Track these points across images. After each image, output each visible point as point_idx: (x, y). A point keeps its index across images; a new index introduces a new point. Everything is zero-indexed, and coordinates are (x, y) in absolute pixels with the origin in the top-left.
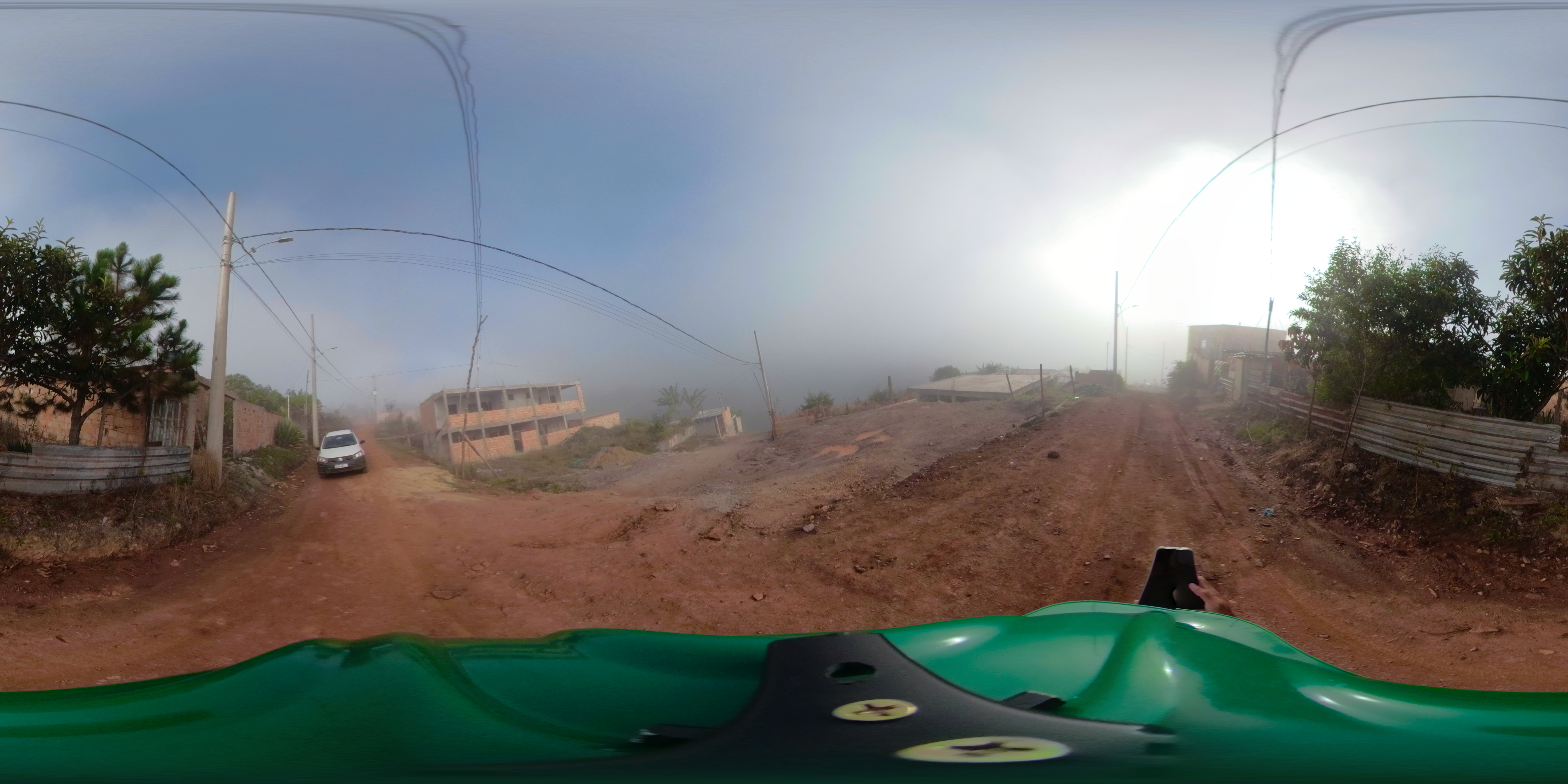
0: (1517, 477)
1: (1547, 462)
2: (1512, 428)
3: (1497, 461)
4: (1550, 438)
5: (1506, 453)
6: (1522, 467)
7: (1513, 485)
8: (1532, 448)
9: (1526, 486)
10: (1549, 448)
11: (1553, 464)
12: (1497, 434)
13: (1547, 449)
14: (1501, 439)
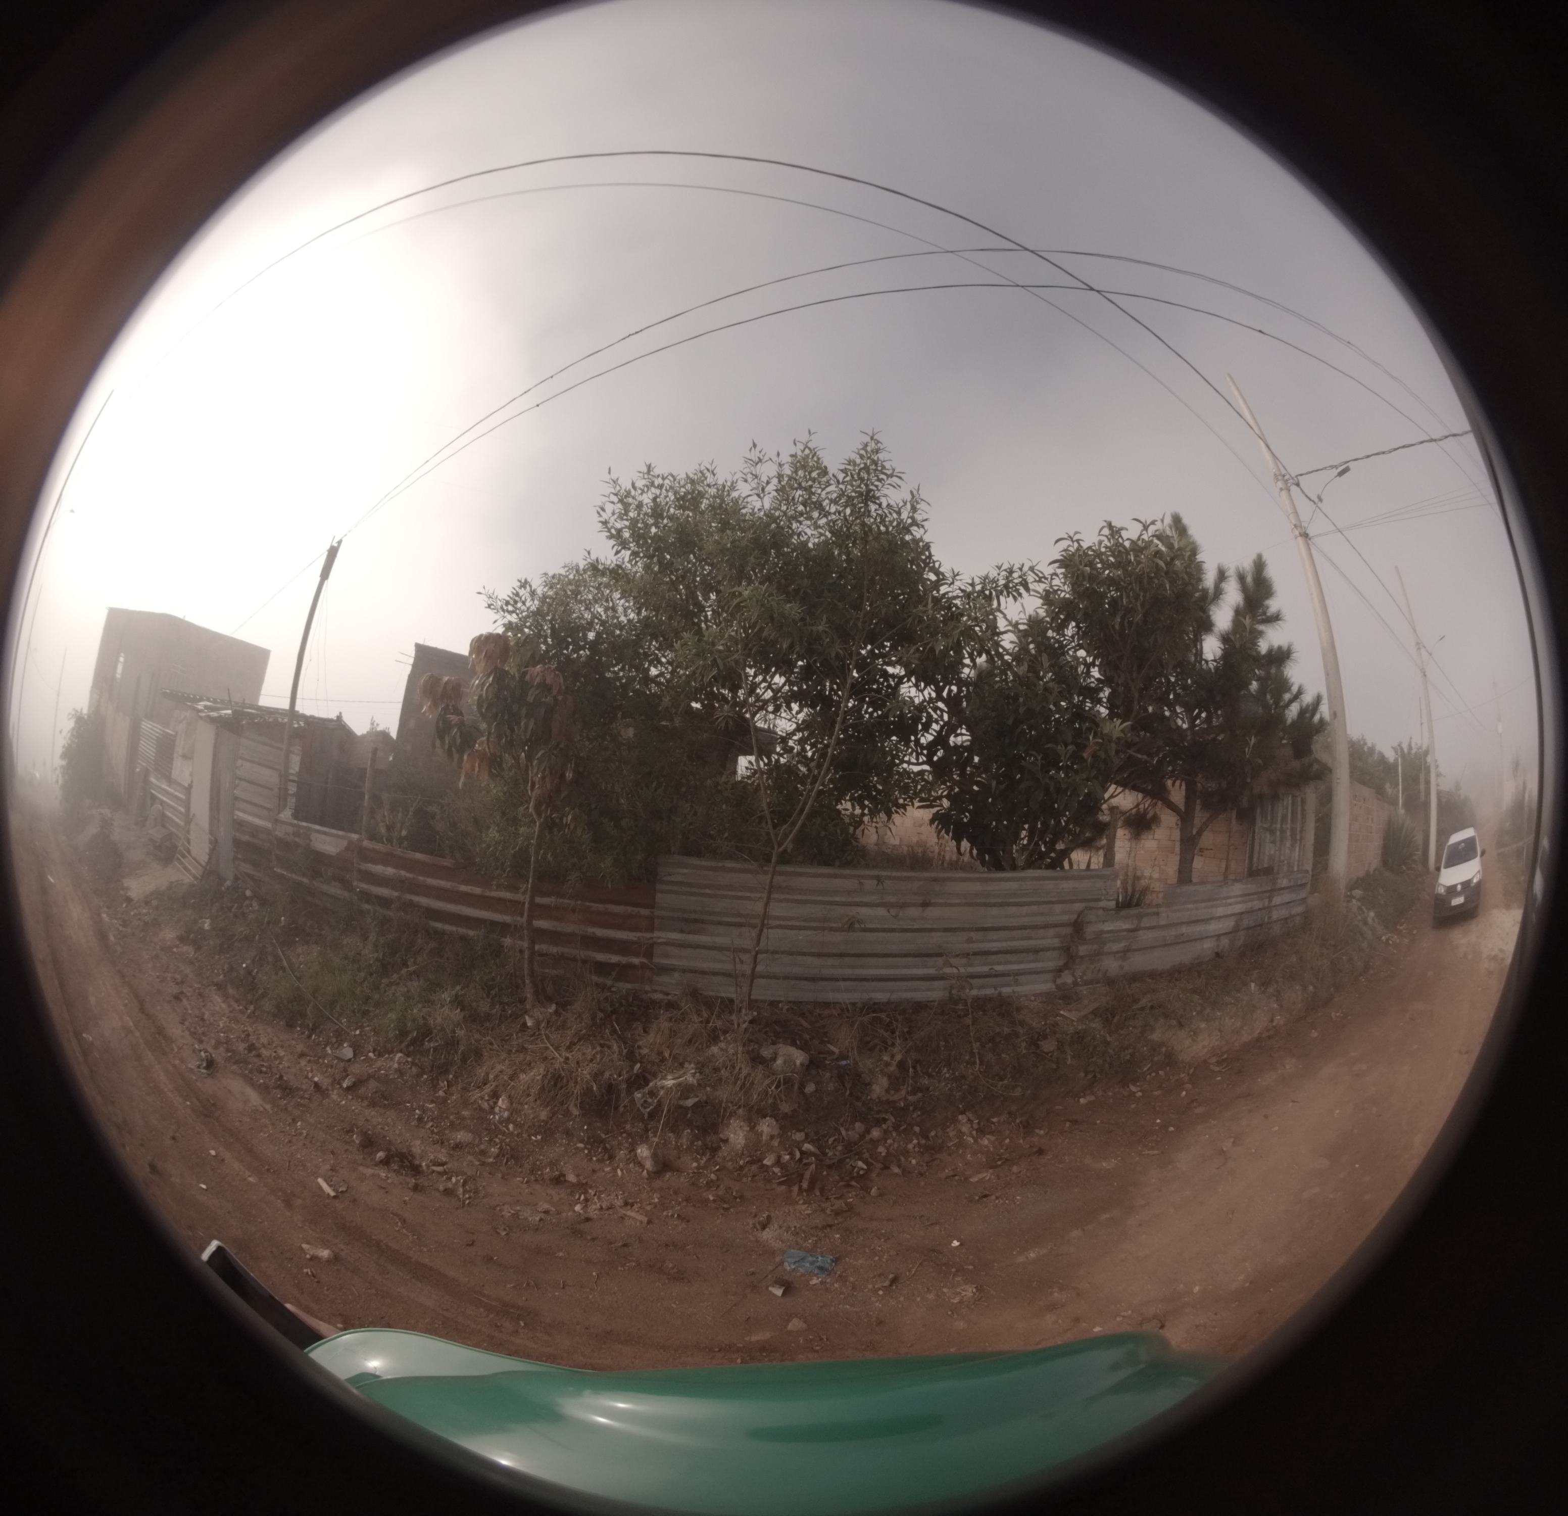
0: (1059, 971)
1: (1101, 934)
3: (1026, 951)
4: (1104, 892)
5: (1041, 932)
6: (1065, 952)
7: (1051, 987)
8: (1081, 913)
9: (1071, 983)
10: (1103, 908)
11: (1108, 936)
12: (1028, 901)
13: (1101, 912)
14: (1034, 908)
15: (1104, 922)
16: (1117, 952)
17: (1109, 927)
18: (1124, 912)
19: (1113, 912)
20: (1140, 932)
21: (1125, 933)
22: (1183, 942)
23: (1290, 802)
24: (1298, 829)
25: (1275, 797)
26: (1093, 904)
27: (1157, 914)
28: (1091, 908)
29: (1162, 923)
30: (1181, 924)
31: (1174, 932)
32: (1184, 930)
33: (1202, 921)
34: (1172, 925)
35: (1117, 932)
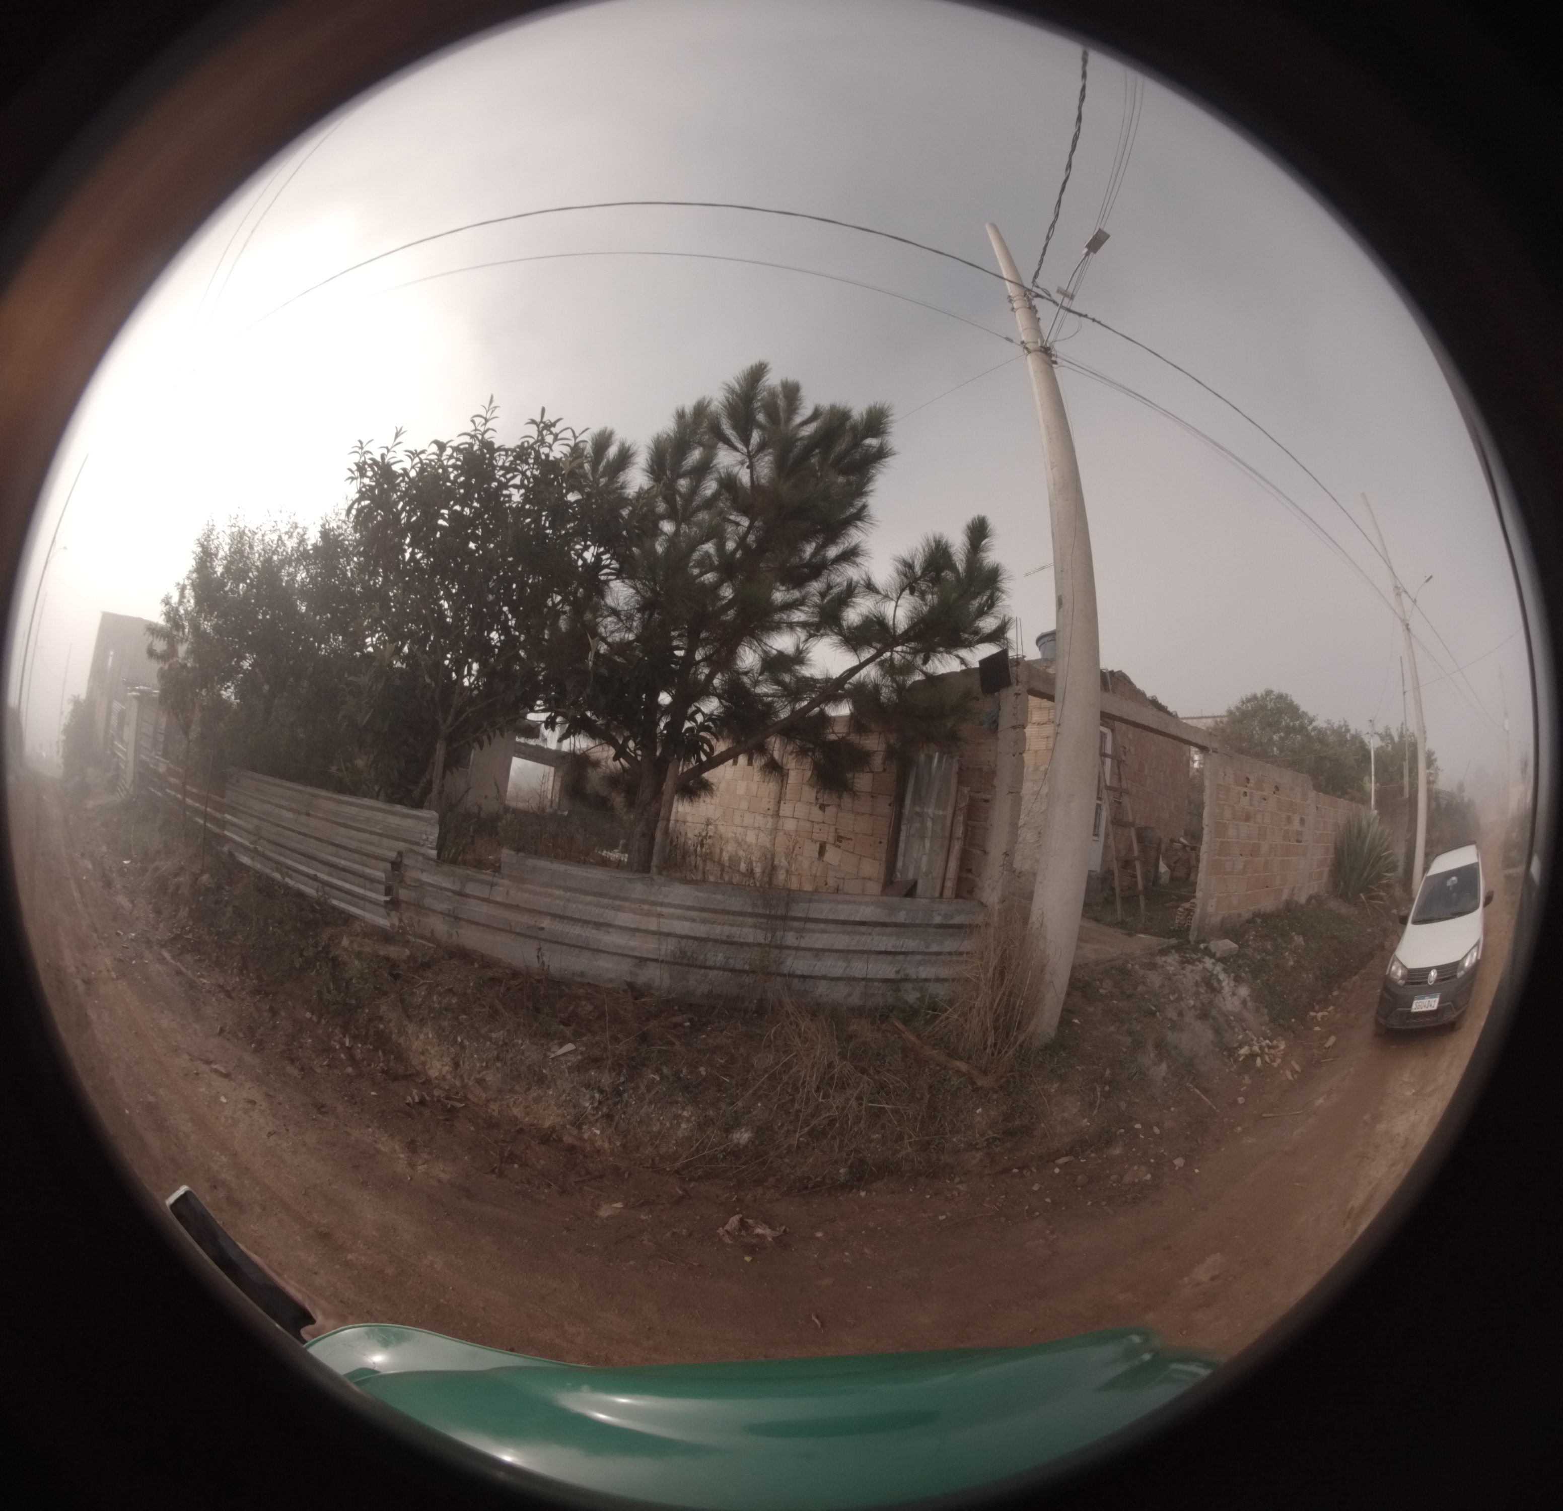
0: (388, 909)
1: (421, 885)
2: (379, 816)
4: (424, 837)
5: (373, 861)
6: (388, 891)
7: (382, 922)
8: (400, 854)
9: (400, 927)
10: (423, 855)
11: (430, 889)
12: (362, 826)
13: (420, 858)
14: (367, 836)
15: (422, 871)
16: (442, 913)
17: (427, 878)
18: (446, 868)
19: (434, 864)
21: (450, 894)
26: (415, 848)
27: (492, 885)
28: (412, 851)
29: (499, 899)
30: (540, 913)
31: (525, 919)
32: (546, 923)
33: (586, 922)
34: (516, 908)
35: (441, 888)
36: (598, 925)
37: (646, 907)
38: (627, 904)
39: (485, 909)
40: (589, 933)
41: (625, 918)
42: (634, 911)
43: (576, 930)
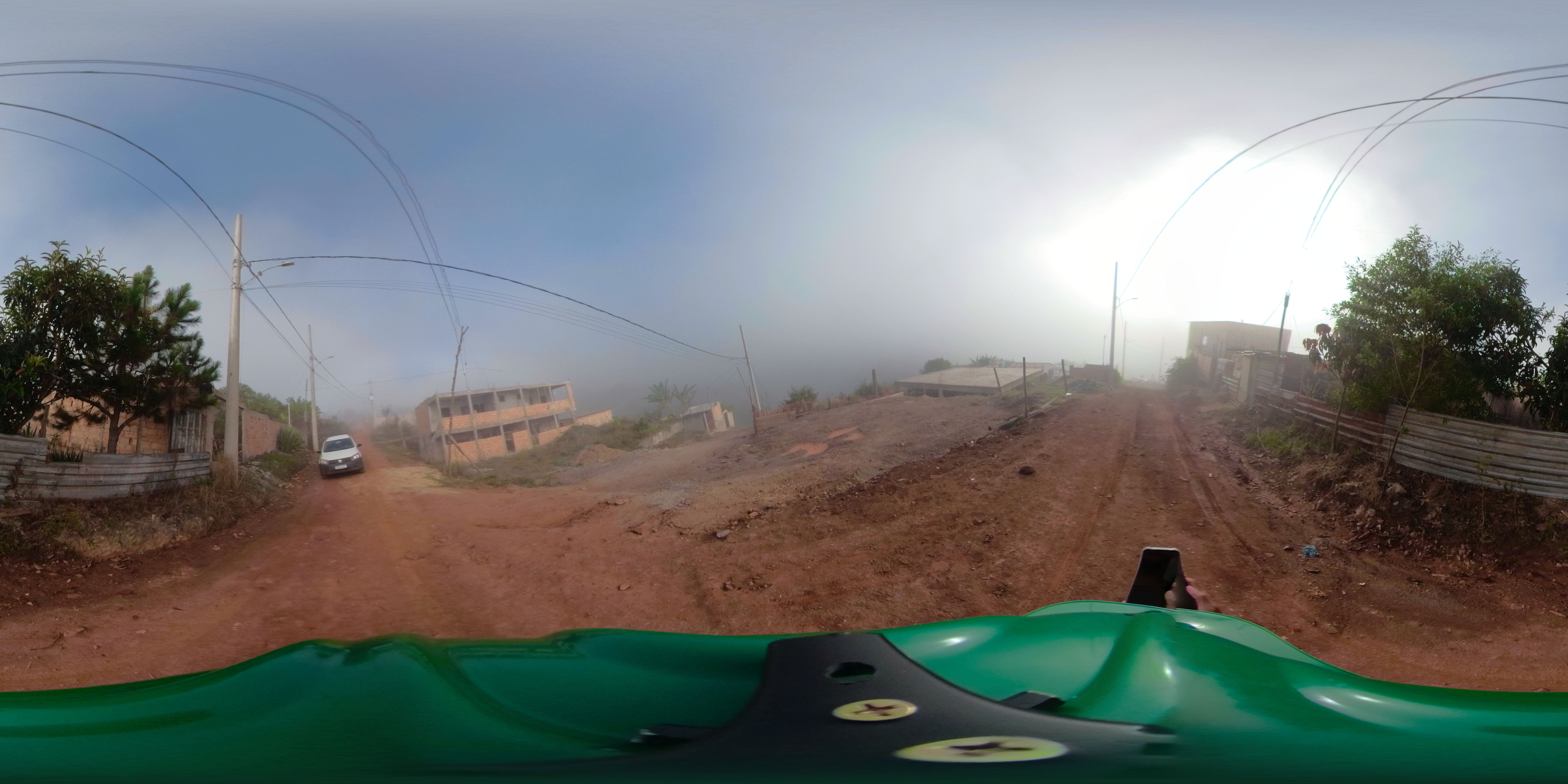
0: (7, 489)
1: (35, 473)
6: (11, 479)
8: (20, 460)
9: (15, 497)
11: (40, 474)
13: (36, 461)
15: (37, 467)
17: (38, 470)
18: (51, 464)
19: (44, 462)
20: (66, 476)
21: (53, 475)
22: (102, 486)
23: (195, 416)
24: (200, 430)
25: (183, 413)
26: (29, 456)
27: (79, 468)
28: (28, 458)
29: (83, 472)
30: (99, 475)
31: (93, 479)
32: (102, 478)
33: (117, 475)
34: (91, 475)
35: (48, 474)
36: (121, 475)
37: (136, 465)
38: (130, 465)
39: (74, 479)
40: (118, 479)
41: (131, 471)
42: (133, 467)
43: (114, 479)
